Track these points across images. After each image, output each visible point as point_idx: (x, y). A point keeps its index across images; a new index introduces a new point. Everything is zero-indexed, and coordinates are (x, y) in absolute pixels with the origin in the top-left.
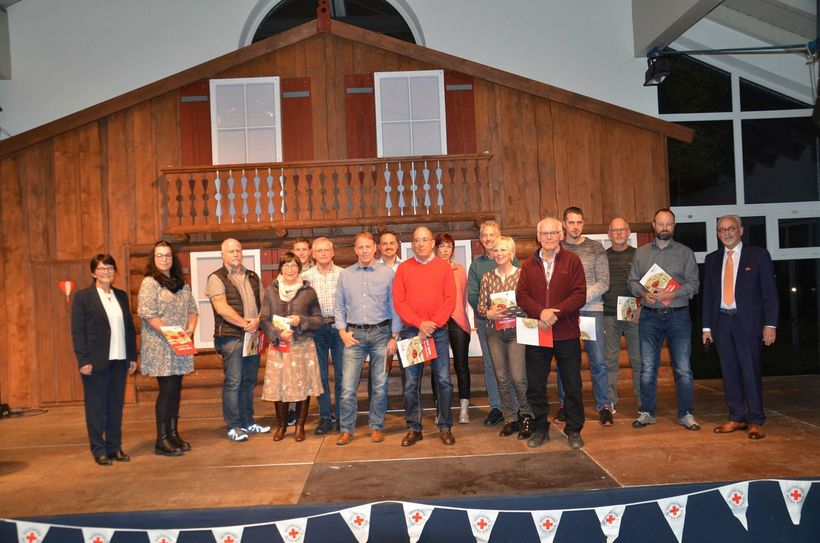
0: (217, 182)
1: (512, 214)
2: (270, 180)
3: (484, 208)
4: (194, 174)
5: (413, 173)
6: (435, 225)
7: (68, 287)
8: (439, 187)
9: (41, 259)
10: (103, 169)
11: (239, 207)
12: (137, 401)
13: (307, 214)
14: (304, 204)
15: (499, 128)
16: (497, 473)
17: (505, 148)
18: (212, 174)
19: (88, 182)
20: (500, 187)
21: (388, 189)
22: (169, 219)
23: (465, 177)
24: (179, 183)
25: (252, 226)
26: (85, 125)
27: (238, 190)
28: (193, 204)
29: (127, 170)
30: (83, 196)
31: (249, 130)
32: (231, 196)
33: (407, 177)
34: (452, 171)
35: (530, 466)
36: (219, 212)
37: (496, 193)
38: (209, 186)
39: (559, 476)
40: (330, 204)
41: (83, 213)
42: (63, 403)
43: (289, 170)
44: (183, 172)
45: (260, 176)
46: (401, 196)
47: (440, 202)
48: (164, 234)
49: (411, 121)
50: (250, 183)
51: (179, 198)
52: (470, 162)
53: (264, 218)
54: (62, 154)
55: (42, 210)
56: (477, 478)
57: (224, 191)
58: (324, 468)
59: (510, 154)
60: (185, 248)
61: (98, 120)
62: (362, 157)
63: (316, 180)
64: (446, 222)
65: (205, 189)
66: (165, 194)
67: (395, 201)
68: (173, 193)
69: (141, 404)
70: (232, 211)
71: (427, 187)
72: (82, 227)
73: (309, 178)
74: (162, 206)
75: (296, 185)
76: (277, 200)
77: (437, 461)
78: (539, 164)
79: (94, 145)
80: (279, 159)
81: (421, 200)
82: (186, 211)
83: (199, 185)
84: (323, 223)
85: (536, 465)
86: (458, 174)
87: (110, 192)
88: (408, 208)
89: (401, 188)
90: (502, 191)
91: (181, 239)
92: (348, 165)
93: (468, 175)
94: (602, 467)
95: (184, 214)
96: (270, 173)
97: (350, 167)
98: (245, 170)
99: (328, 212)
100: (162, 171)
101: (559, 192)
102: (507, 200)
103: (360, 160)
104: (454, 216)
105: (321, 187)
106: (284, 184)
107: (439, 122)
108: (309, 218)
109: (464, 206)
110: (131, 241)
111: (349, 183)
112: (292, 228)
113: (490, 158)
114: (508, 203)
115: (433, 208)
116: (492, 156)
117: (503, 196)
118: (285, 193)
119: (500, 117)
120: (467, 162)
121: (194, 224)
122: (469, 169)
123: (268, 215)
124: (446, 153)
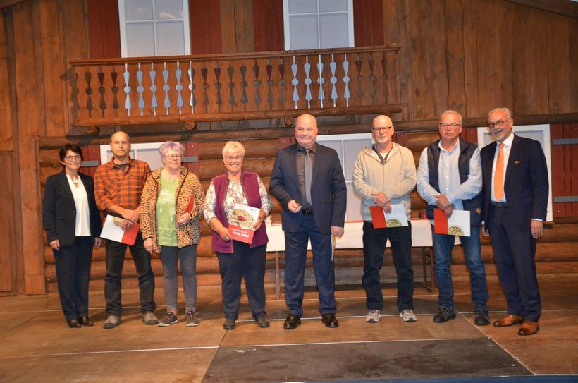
0: (126, 75)
1: (419, 107)
2: (178, 73)
3: (391, 100)
4: (103, 67)
5: (320, 66)
6: (342, 118)
8: (346, 79)
10: (10, 60)
11: (148, 100)
12: (47, 292)
13: (216, 107)
14: (213, 98)
15: (408, 18)
16: (401, 358)
17: (413, 40)
18: (121, 67)
20: (407, 81)
21: (295, 82)
22: (79, 112)
23: (372, 70)
24: (88, 76)
25: (162, 119)
27: (147, 82)
28: (102, 96)
29: (35, 62)
31: (157, 23)
32: (140, 89)
33: (314, 70)
34: (359, 64)
35: (436, 352)
36: (128, 105)
37: (403, 85)
38: (118, 78)
39: (465, 362)
40: (238, 96)
43: (198, 63)
44: (92, 64)
45: (168, 69)
46: (308, 89)
47: (347, 95)
48: (74, 126)
49: (318, 13)
50: (159, 76)
51: (89, 91)
52: (377, 54)
53: (173, 112)
56: (382, 362)
57: (133, 84)
58: (229, 351)
59: (418, 45)
60: (95, 141)
62: (270, 51)
63: (224, 74)
64: (353, 114)
65: (114, 81)
66: (74, 85)
67: (302, 94)
68: (82, 85)
69: (51, 295)
70: (141, 104)
71: (334, 80)
73: (218, 72)
74: (72, 100)
75: (205, 78)
76: (186, 94)
77: (342, 346)
78: (447, 55)
80: (188, 52)
81: (328, 93)
82: (96, 104)
83: (108, 77)
84: (231, 116)
85: (442, 351)
86: (365, 66)
87: (18, 84)
88: (315, 101)
89: (308, 81)
91: (90, 132)
92: (256, 58)
93: (375, 67)
94: (512, 355)
95: (94, 106)
96: (178, 66)
97: (258, 61)
98: (154, 63)
99: (236, 105)
100: (70, 63)
101: (468, 84)
102: (414, 93)
103: (268, 53)
104: (361, 109)
105: (229, 80)
106: (193, 77)
107: (347, 14)
108: (218, 111)
109: (371, 99)
110: (40, 133)
111: (257, 76)
112: (201, 121)
113: (397, 50)
114: (415, 96)
115: (340, 100)
116: (400, 48)
117: (410, 88)
118: (194, 86)
119: (408, 9)
120: (375, 55)
121: (103, 117)
122: (376, 61)
123: (177, 109)
124: (353, 46)
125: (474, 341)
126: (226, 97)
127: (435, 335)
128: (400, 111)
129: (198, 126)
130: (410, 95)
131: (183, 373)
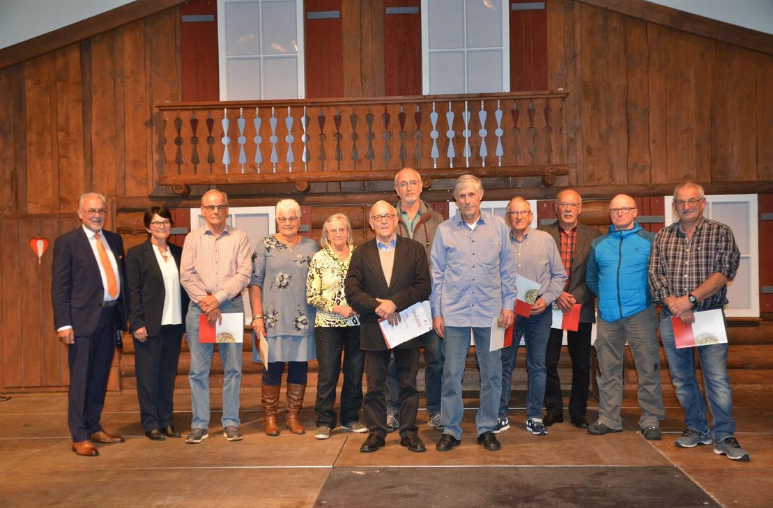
0: (225, 123)
1: (591, 168)
2: (289, 121)
3: (556, 160)
4: (197, 112)
5: (466, 116)
6: (492, 181)
7: (40, 246)
8: (499, 132)
9: (7, 212)
10: (86, 103)
11: (250, 154)
12: (121, 388)
13: (334, 164)
14: (331, 152)
15: (579, 58)
16: (563, 489)
17: (584, 84)
18: (219, 112)
19: (67, 118)
20: (575, 135)
21: (434, 134)
22: (166, 167)
23: (531, 121)
24: (178, 122)
25: (268, 178)
26: (63, 47)
27: (250, 132)
28: (195, 149)
29: (115, 106)
30: (61, 136)
31: (265, 58)
32: (242, 140)
33: (458, 121)
34: (515, 114)
35: (608, 483)
36: (226, 160)
38: (214, 126)
39: (644, 497)
40: (362, 151)
41: (60, 157)
42: (30, 389)
43: (314, 109)
44: (184, 108)
45: (277, 116)
46: (451, 143)
47: (499, 152)
48: (159, 184)
50: (265, 124)
51: (178, 141)
52: (539, 101)
53: (281, 168)
54: (35, 84)
55: (10, 152)
56: (539, 493)
57: (233, 134)
58: (345, 473)
59: (591, 91)
60: (184, 202)
61: (80, 42)
62: (405, 95)
63: (346, 123)
64: (506, 176)
65: (210, 129)
67: (443, 149)
68: (170, 134)
69: (126, 392)
70: (242, 159)
71: (483, 133)
72: (60, 174)
73: (338, 120)
74: (157, 152)
75: (322, 128)
76: (297, 146)
77: (487, 471)
78: (627, 104)
79: (74, 73)
80: (301, 95)
81: (475, 149)
82: (187, 157)
83: (202, 125)
84: (353, 176)
85: (615, 482)
86: (523, 118)
87: (93, 131)
88: (459, 158)
89: (451, 134)
90: (579, 140)
91: (179, 192)
92: (386, 104)
93: (535, 118)
94: (705, 490)
95: (184, 159)
96: (289, 112)
97: (389, 107)
98: (259, 108)
99: (360, 161)
100: (157, 107)
101: (654, 141)
102: (585, 151)
103: (401, 97)
104: (516, 170)
105: (352, 131)
106: (307, 126)
107: (501, 51)
108: (337, 169)
109: (530, 157)
110: (118, 193)
111: (387, 126)
112: (316, 181)
113: (564, 97)
114: (586, 154)
115: (491, 159)
116: (568, 94)
117: (579, 144)
118: (308, 137)
119: (579, 44)
120: (535, 102)
121: (195, 173)
122: (537, 110)
123: (287, 165)
124: (509, 91)
125: (656, 470)
126: (347, 152)
127: (606, 460)
128: (566, 173)
129: (312, 187)
130: (579, 153)
131: (289, 498)
